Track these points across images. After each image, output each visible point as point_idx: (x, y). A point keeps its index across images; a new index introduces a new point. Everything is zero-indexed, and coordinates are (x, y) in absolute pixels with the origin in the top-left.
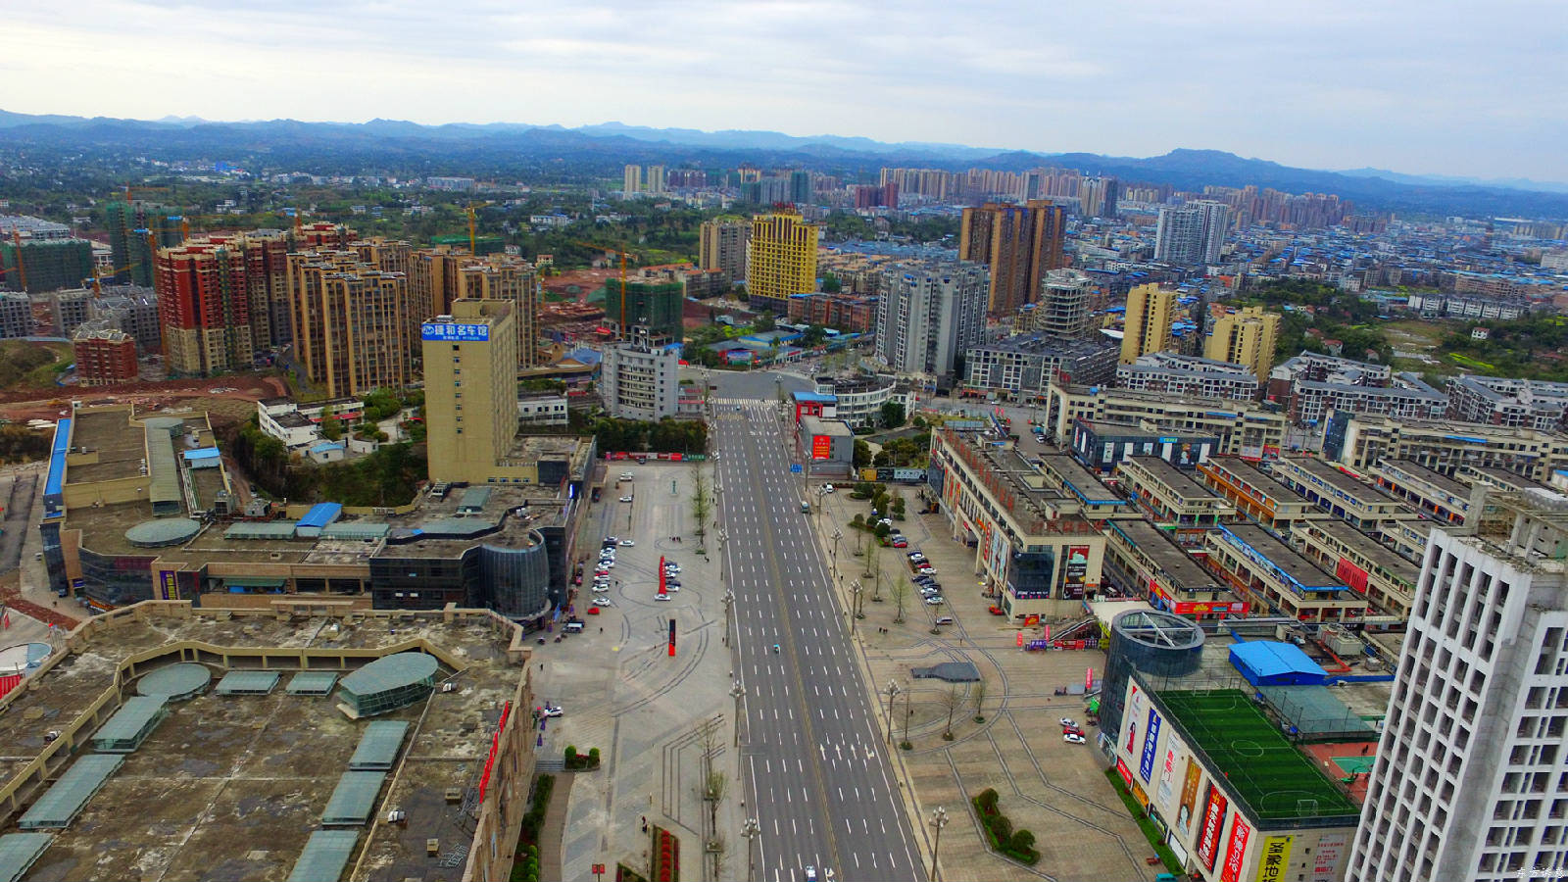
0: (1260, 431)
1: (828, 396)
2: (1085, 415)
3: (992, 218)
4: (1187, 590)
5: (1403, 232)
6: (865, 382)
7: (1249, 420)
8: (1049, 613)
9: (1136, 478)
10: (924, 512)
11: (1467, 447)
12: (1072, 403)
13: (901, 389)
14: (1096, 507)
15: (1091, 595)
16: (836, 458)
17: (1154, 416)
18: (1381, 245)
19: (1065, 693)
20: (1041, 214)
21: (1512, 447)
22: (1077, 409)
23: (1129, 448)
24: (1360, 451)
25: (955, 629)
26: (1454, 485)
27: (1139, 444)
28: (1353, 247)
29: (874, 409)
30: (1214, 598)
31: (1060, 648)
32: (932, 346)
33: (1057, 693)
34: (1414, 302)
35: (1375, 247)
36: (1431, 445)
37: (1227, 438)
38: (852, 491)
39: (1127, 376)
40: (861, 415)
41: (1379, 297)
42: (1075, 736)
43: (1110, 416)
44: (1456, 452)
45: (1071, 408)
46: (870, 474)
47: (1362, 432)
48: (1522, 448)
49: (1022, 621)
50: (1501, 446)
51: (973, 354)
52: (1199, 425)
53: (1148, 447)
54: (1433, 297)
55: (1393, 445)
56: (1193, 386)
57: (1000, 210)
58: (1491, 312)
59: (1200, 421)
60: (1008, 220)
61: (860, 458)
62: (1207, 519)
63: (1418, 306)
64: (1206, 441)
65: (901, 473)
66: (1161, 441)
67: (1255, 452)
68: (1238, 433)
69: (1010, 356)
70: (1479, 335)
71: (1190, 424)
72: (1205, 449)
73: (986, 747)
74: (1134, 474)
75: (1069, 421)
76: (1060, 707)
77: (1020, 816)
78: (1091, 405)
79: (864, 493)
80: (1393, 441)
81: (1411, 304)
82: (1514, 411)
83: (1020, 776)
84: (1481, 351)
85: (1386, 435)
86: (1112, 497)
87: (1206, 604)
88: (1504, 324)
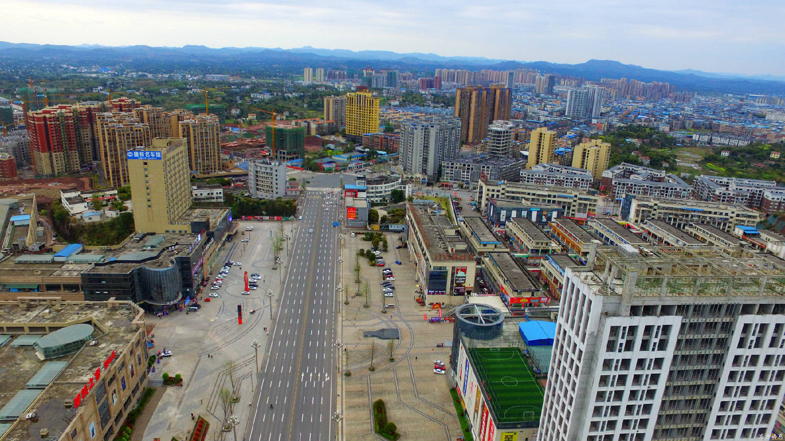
0: (586, 205)
1: (362, 187)
2: (495, 196)
3: (471, 94)
4: (517, 291)
5: (699, 101)
6: (383, 180)
7: (580, 199)
8: (446, 302)
9: (515, 230)
10: (400, 247)
11: (693, 213)
12: (488, 190)
13: (404, 183)
14: (485, 245)
15: (469, 293)
16: (360, 219)
17: (531, 197)
18: (686, 108)
19: (442, 346)
20: (498, 92)
21: (715, 213)
22: (491, 193)
23: (514, 214)
24: (637, 216)
25: (395, 310)
26: (681, 234)
27: (519, 211)
28: (671, 109)
29: (387, 193)
30: (533, 295)
31: (448, 321)
32: (425, 160)
33: (438, 346)
34: (695, 137)
35: (683, 109)
36: (674, 212)
37: (569, 208)
38: (364, 236)
39: (525, 176)
40: (380, 196)
41: (679, 135)
42: (439, 370)
43: (508, 197)
44: (687, 216)
45: (488, 192)
46: (376, 227)
47: (639, 206)
48: (721, 214)
49: (432, 306)
50: (710, 213)
51: (445, 164)
52: (554, 202)
53: (524, 213)
54: (705, 135)
55: (654, 212)
56: (559, 181)
57: (475, 90)
58: (734, 142)
59: (554, 199)
60: (479, 96)
61: (372, 218)
62: (545, 251)
63: (697, 139)
64: (555, 210)
65: (393, 227)
66: (531, 210)
67: (583, 216)
68: (574, 206)
69: (464, 165)
70: (725, 154)
71: (549, 201)
72: (555, 214)
73: (390, 375)
74: (512, 228)
75: (487, 199)
76: (438, 354)
77: (395, 414)
78: (498, 191)
79: (370, 237)
80: (655, 210)
81: (694, 138)
82: (724, 194)
83: (404, 392)
84: (723, 162)
85: (651, 207)
86: (494, 239)
87: (527, 298)
88: (737, 149)
